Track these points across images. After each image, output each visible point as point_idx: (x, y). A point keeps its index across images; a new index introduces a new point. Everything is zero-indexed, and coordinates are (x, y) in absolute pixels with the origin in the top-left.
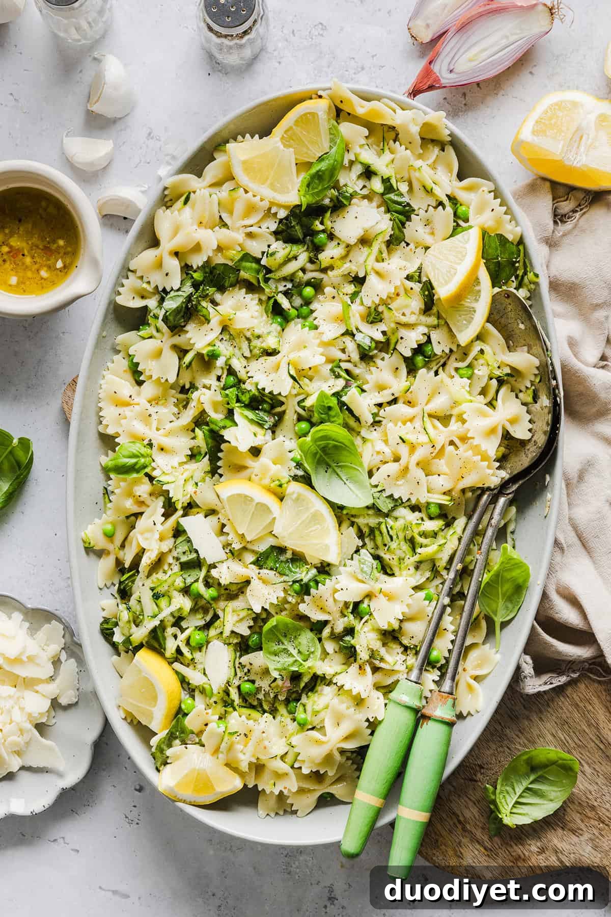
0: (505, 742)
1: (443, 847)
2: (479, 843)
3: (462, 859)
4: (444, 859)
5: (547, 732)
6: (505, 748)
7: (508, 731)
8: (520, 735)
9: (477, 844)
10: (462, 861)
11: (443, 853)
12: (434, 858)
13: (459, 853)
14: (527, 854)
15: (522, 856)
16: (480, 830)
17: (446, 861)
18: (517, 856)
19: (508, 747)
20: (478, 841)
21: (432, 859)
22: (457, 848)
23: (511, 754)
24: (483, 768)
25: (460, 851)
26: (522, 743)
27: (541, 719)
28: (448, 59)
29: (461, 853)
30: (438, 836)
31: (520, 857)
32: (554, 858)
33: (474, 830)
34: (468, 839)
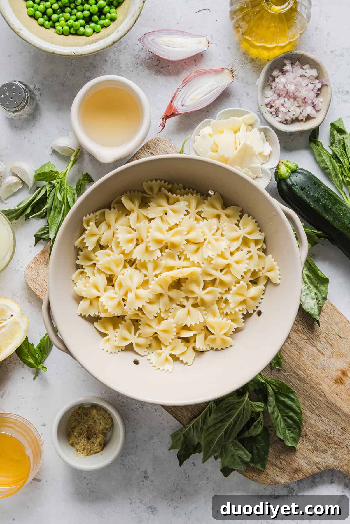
2: (276, 466)
9: (274, 467)
10: (268, 476)
12: (254, 478)
15: (299, 469)
16: (275, 459)
20: (274, 465)
21: (253, 478)
22: (264, 470)
24: (271, 427)
28: (181, 100)
29: (267, 473)
31: (297, 469)
32: (315, 467)
33: (271, 460)
34: (269, 465)
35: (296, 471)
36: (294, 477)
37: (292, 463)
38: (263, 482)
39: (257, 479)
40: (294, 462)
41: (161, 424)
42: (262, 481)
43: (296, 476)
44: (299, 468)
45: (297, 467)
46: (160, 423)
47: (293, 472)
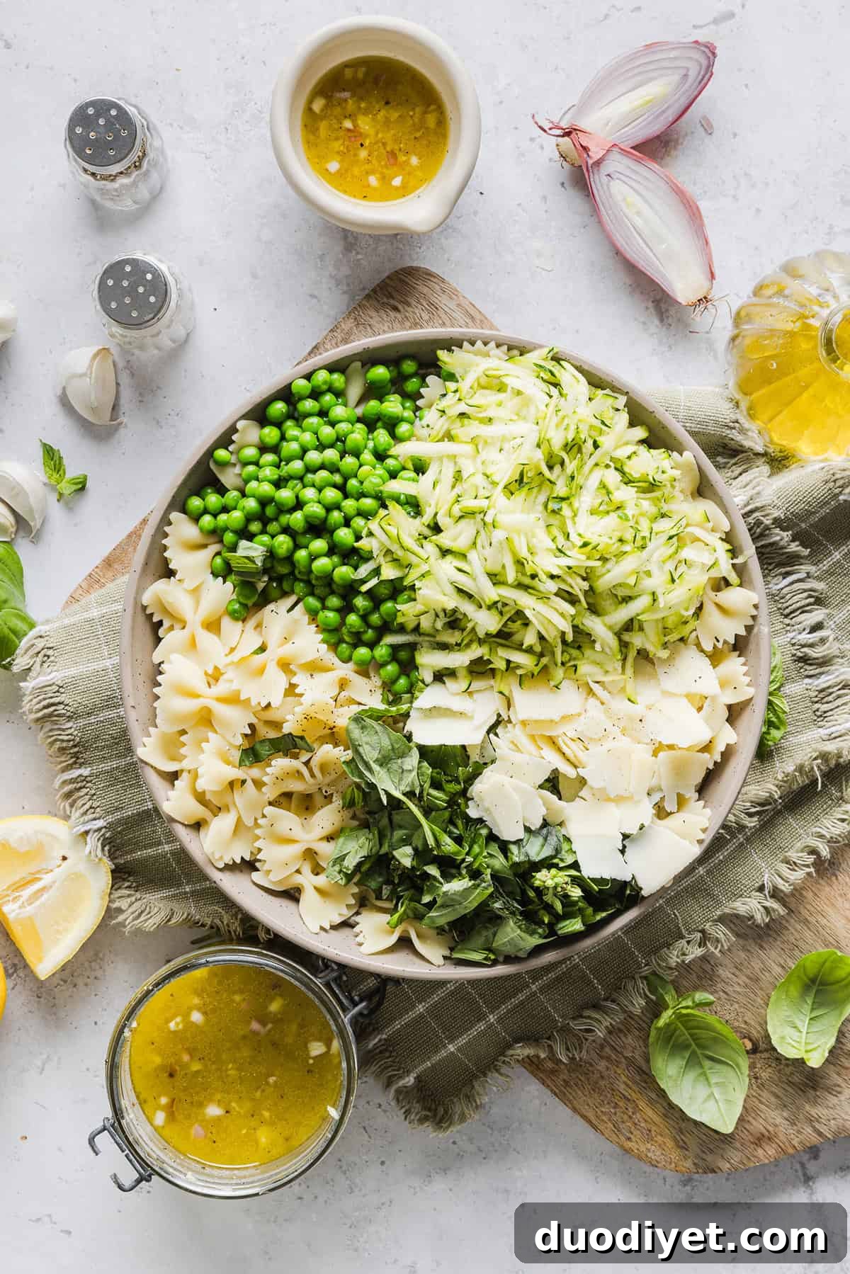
0: (719, 985)
1: (659, 1137)
3: (687, 1150)
4: (662, 1154)
5: (773, 964)
6: (722, 994)
7: (721, 971)
8: (737, 973)
10: (687, 1152)
11: (660, 1146)
12: (649, 1155)
13: (681, 1142)
14: (771, 1129)
15: (767, 1134)
17: (666, 1156)
18: (759, 1135)
19: (724, 992)
21: (647, 1156)
22: (677, 1137)
23: (729, 1000)
25: (682, 1140)
26: (741, 983)
27: (761, 947)
29: (685, 1143)
30: (650, 1123)
31: (763, 1136)
32: (809, 1130)
35: (759, 1139)
36: (754, 1156)
37: (750, 1119)
38: (673, 1165)
39: (658, 1160)
40: (753, 1115)
41: (454, 1143)
42: (671, 1163)
43: (760, 1151)
44: (768, 1131)
45: (762, 1128)
46: (451, 1141)
47: (752, 1143)
